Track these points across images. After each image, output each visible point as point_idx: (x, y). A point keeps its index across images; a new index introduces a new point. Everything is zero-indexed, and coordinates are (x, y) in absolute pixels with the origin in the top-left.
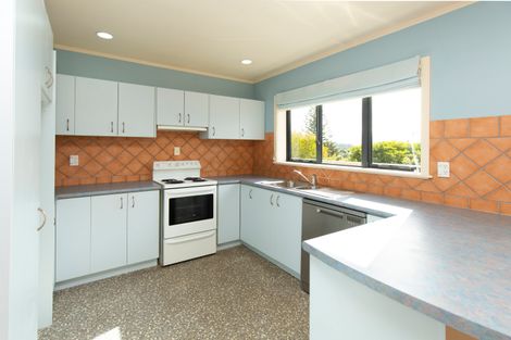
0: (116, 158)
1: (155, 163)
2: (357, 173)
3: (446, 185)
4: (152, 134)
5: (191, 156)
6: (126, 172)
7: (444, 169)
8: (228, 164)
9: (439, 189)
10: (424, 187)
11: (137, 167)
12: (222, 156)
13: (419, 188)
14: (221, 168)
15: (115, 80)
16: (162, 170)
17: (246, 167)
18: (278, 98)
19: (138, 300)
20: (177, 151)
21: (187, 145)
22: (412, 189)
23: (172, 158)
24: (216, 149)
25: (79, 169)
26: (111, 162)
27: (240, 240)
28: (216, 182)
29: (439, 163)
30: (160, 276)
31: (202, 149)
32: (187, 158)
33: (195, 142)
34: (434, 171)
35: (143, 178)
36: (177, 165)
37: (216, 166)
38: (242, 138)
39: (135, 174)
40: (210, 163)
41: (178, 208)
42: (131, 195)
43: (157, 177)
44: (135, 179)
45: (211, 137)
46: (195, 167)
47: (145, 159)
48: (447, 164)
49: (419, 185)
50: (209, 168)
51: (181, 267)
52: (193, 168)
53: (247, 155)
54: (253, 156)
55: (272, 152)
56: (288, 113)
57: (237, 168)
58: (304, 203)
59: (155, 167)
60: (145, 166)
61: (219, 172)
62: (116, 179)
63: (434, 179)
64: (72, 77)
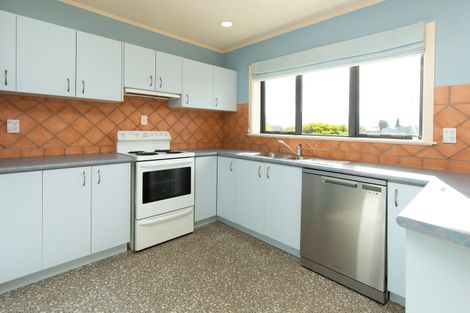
0: (70, 126)
1: (120, 133)
2: (347, 143)
3: (451, 151)
4: (119, 98)
5: (159, 126)
6: (83, 142)
7: (449, 135)
8: (198, 136)
9: (443, 156)
10: (427, 154)
11: (97, 136)
12: (192, 127)
13: (419, 155)
14: (192, 140)
15: (73, 28)
16: (128, 141)
17: (216, 140)
18: (253, 68)
19: (114, 298)
20: (144, 120)
21: (155, 114)
22: (413, 156)
23: (139, 127)
24: (186, 120)
25: (19, 137)
26: (63, 130)
27: (217, 216)
28: (193, 154)
29: (445, 130)
30: (135, 264)
31: (171, 119)
32: (155, 128)
33: (163, 112)
34: (438, 137)
35: (104, 150)
36: (145, 136)
37: (186, 138)
38: (215, 108)
39: (94, 145)
40: (179, 135)
41: (152, 184)
42: (96, 168)
43: (123, 149)
44: (96, 150)
45: (184, 105)
46: (164, 137)
47: (107, 127)
48: (455, 129)
49: (421, 151)
50: (179, 140)
51: (158, 251)
52: (162, 139)
53: (217, 128)
54: (222, 129)
55: (246, 124)
56: (263, 84)
57: (206, 141)
58: (303, 172)
59: (120, 137)
60: (107, 136)
61: (189, 144)
62: (70, 151)
63: (438, 145)
64: (13, 16)
